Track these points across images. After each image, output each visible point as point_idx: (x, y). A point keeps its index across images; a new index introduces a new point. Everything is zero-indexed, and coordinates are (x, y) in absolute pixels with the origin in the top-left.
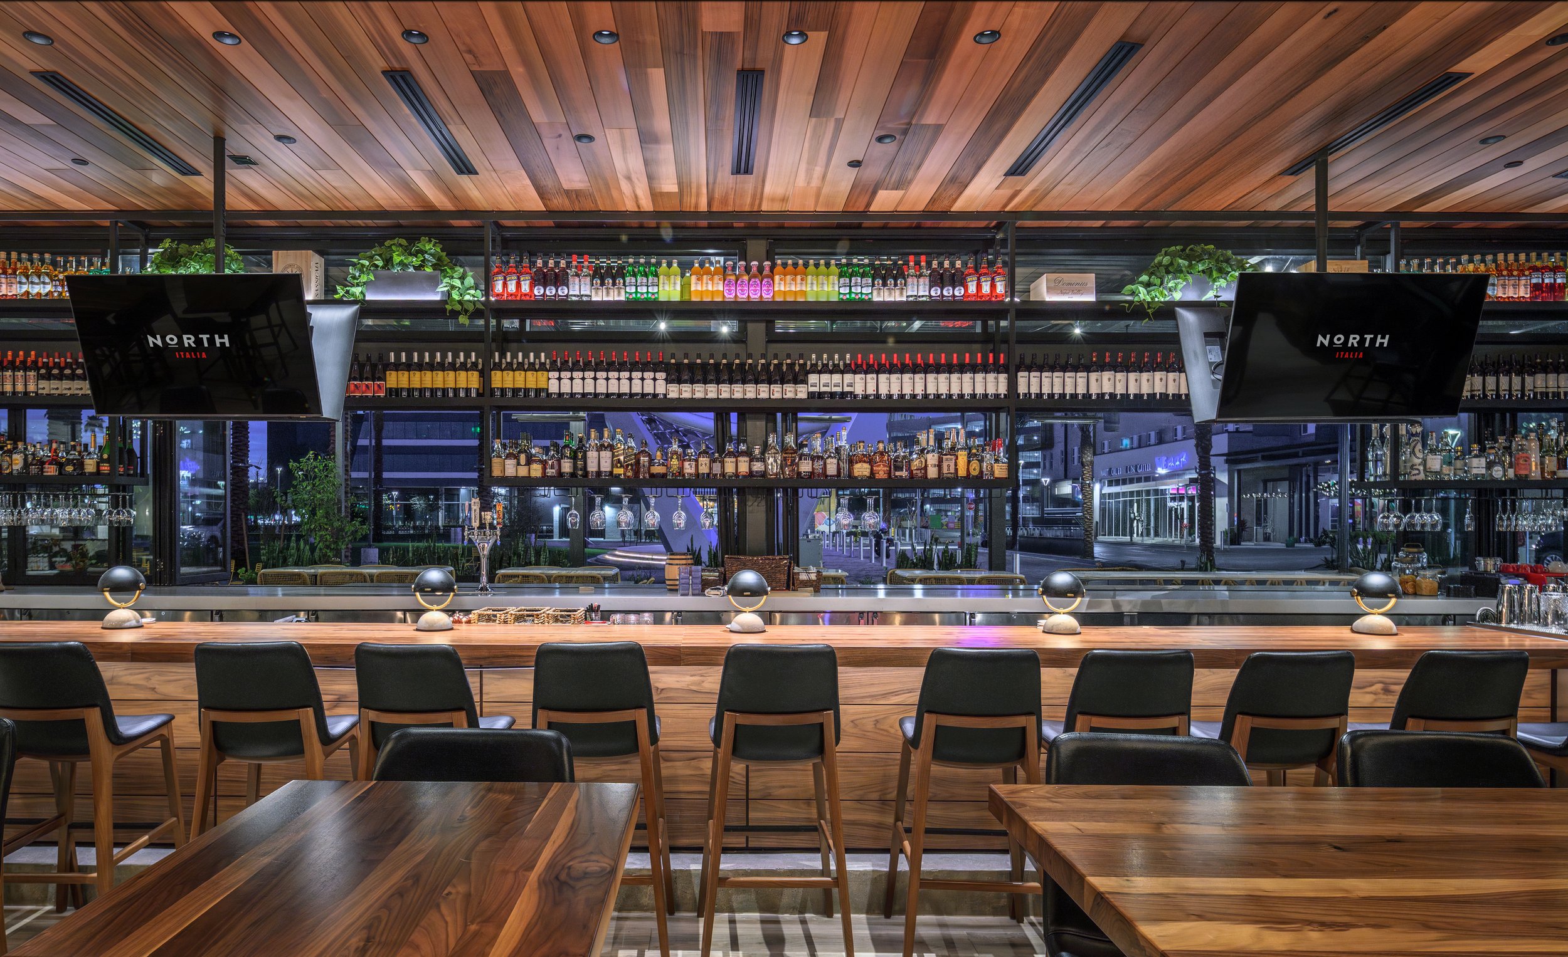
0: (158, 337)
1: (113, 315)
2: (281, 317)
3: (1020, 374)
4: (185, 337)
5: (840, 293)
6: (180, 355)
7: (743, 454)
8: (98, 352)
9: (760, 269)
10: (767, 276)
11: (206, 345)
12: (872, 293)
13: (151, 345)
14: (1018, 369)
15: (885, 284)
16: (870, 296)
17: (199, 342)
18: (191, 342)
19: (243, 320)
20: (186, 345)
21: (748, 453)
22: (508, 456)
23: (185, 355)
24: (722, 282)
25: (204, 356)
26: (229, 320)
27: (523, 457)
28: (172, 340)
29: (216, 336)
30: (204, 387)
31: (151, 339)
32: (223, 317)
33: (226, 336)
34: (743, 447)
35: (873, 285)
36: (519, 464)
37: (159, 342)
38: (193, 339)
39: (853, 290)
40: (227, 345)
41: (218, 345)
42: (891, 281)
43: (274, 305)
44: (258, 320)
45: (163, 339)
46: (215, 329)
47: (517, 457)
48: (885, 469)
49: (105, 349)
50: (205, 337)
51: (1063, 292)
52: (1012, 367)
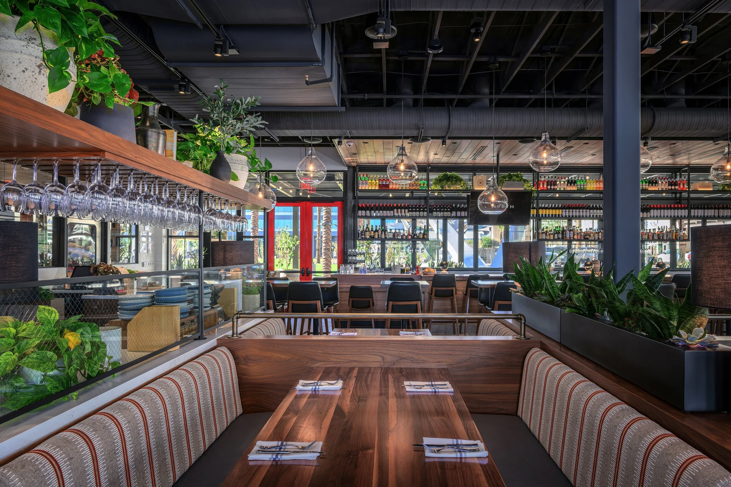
51: (703, 187)
52: (689, 208)
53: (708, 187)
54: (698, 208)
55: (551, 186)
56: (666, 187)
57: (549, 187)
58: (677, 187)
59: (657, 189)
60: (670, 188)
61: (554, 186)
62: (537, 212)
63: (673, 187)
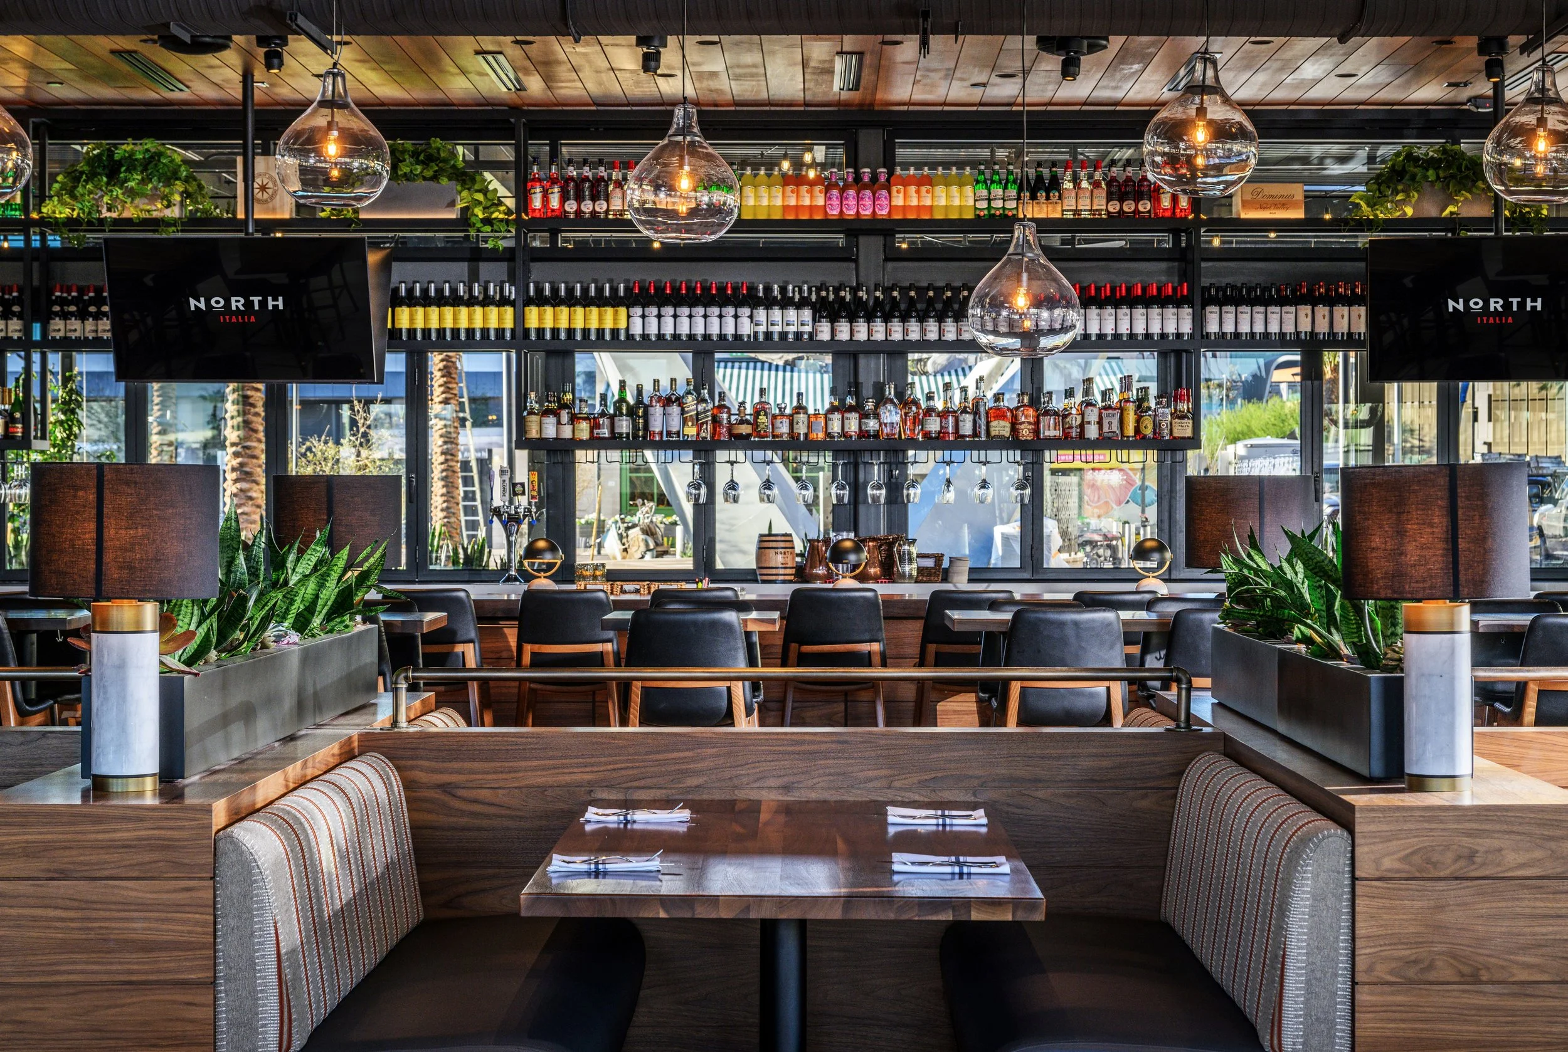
0: (202, 299)
1: (151, 276)
2: (344, 277)
3: (1209, 309)
4: (233, 299)
5: (976, 209)
6: (225, 319)
7: (851, 409)
8: (126, 316)
9: (875, 178)
10: (883, 187)
11: (257, 307)
12: (1017, 208)
13: (193, 308)
14: (1205, 303)
15: (1033, 197)
16: (1015, 212)
17: (249, 304)
18: (240, 305)
19: (302, 281)
20: (234, 308)
21: (858, 408)
22: (546, 413)
23: (230, 319)
24: (823, 195)
25: (253, 319)
26: (286, 281)
27: (565, 416)
28: (218, 303)
29: (270, 298)
30: (248, 354)
31: (192, 302)
32: (281, 279)
33: (280, 298)
34: (850, 401)
35: (1019, 198)
36: (559, 423)
37: (202, 306)
38: (242, 301)
39: (993, 204)
40: (281, 307)
41: (270, 308)
42: (1042, 195)
43: (337, 266)
44: (320, 281)
45: (208, 302)
46: (267, 291)
47: (556, 413)
48: (1031, 427)
49: (135, 313)
50: (256, 300)
51: (1263, 207)
52: (1198, 300)
53: (1284, 206)
54: (1237, 301)
55: (579, 199)
56: (1100, 203)
57: (571, 207)
58: (1145, 206)
59: (1058, 215)
60: (1114, 207)
61: (594, 198)
62: (519, 318)
63: (1130, 206)
